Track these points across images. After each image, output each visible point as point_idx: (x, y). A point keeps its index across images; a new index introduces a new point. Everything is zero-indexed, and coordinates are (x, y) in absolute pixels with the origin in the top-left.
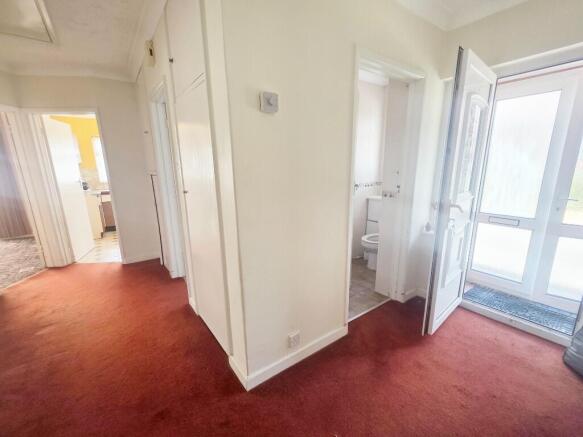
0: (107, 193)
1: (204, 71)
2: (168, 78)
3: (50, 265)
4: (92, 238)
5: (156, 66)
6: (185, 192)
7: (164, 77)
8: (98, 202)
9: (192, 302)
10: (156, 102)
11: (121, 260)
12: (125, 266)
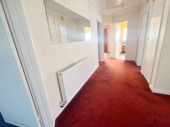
0: (125, 43)
1: (164, 1)
2: (151, 6)
3: (111, 58)
4: (119, 54)
5: (148, 3)
6: (148, 39)
7: (150, 5)
8: (121, 45)
9: (142, 72)
10: (146, 13)
11: (124, 59)
12: (125, 61)
